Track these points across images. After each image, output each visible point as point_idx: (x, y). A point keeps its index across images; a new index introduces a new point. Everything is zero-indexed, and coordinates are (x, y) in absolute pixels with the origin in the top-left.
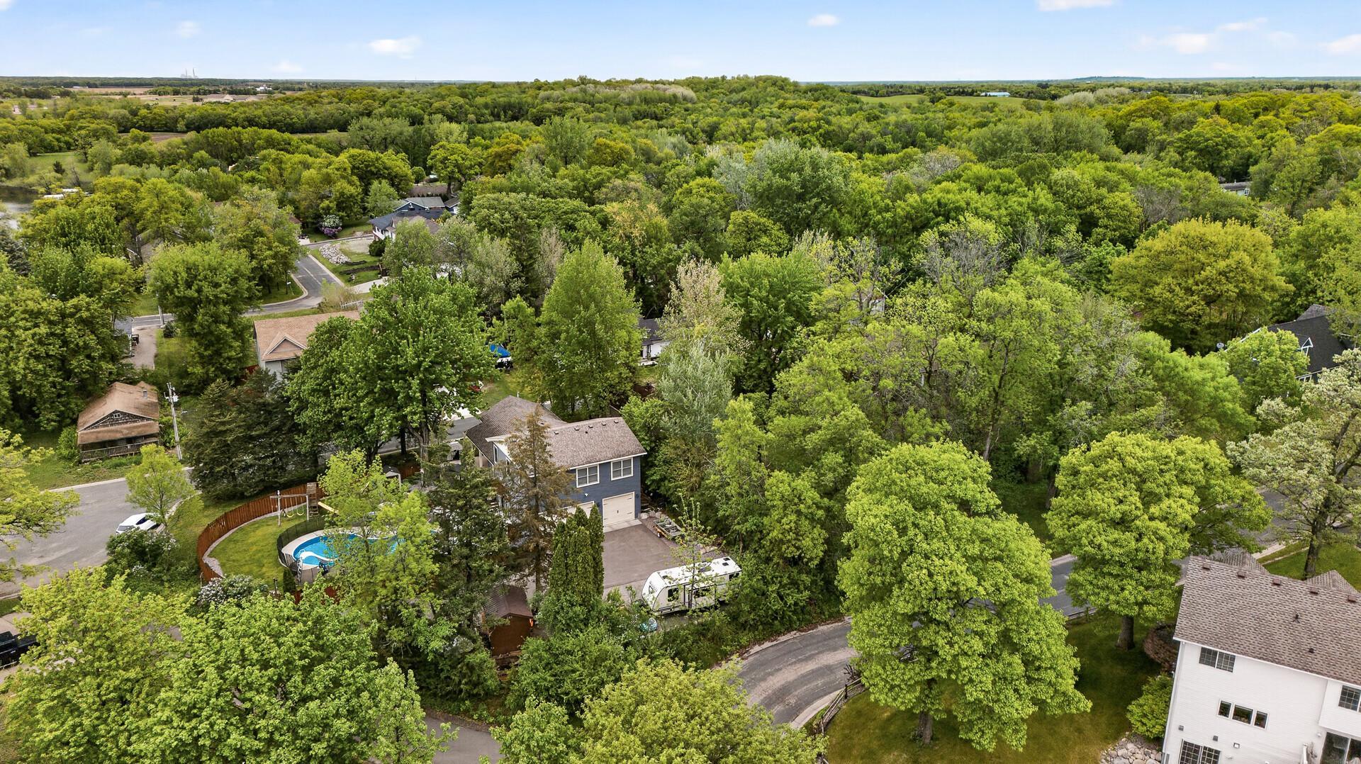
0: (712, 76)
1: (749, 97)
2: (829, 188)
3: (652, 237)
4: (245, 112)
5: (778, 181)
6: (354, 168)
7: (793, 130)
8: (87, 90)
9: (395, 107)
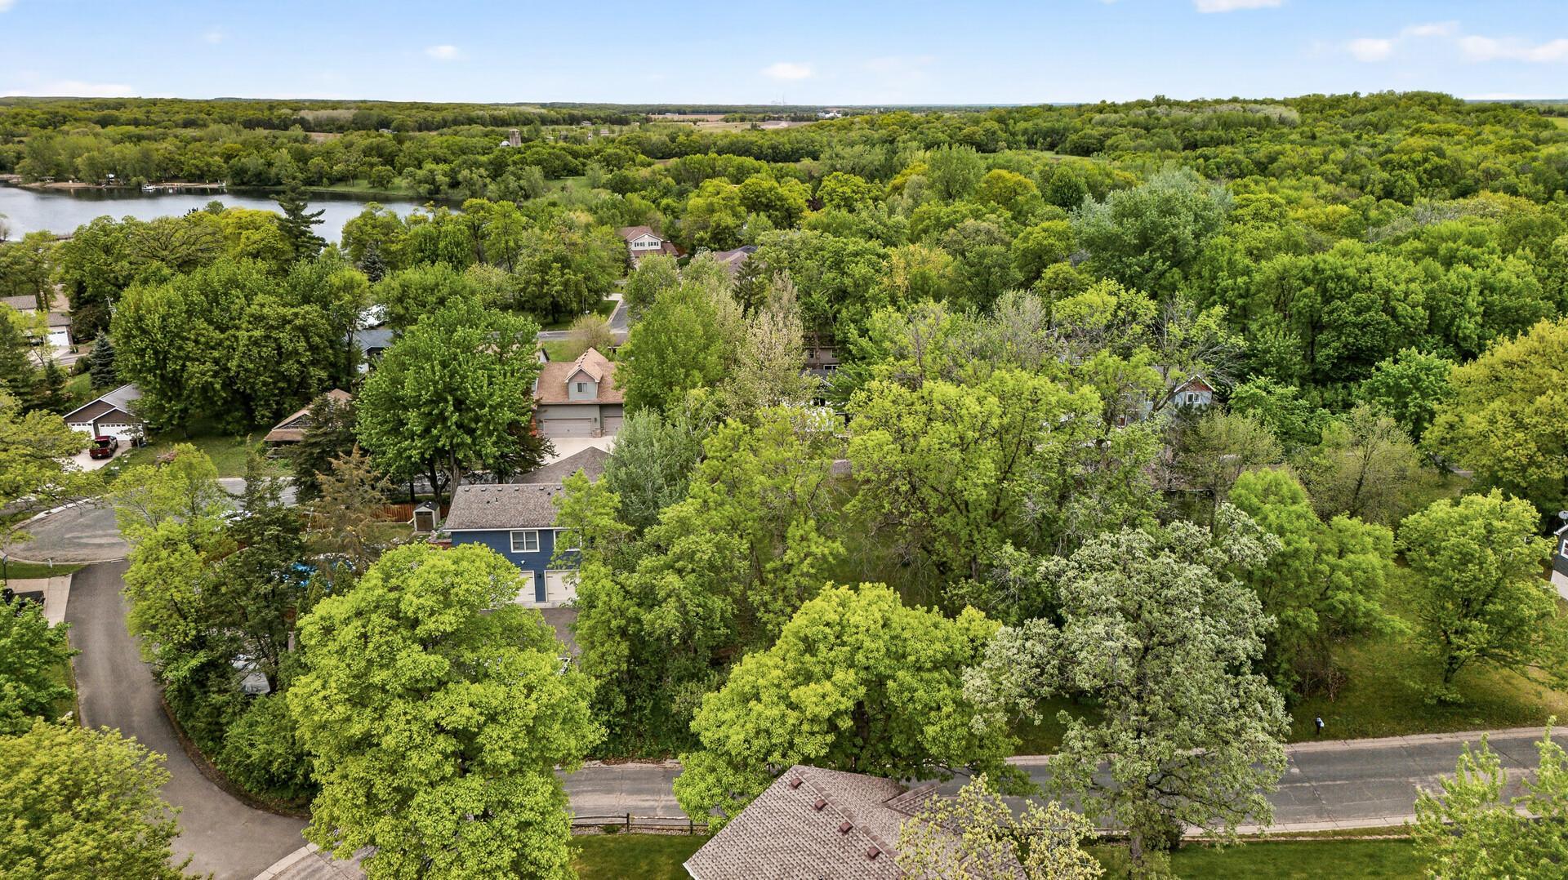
0: (1339, 92)
1: (1375, 120)
2: (1174, 240)
8: (676, 117)
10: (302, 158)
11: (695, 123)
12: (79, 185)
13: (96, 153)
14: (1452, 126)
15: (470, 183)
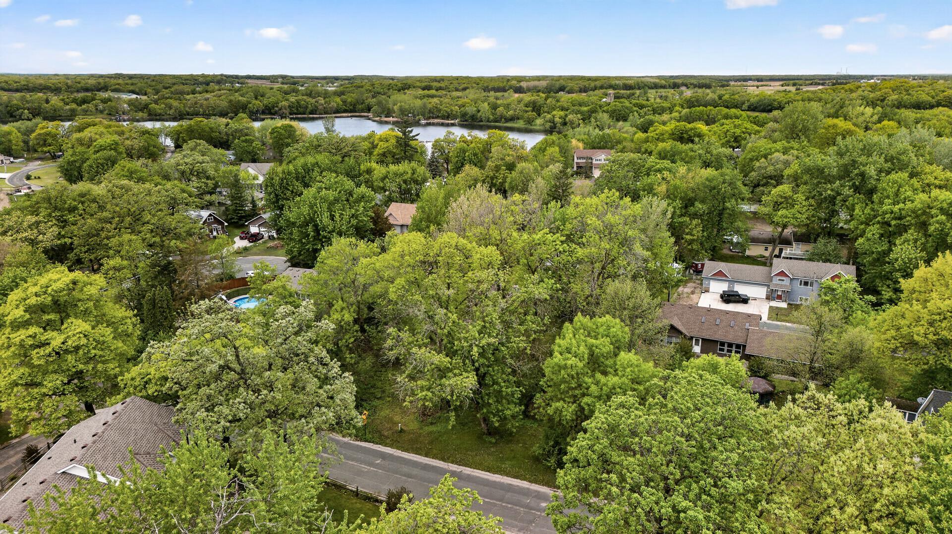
10: (494, 107)
11: (758, 87)
12: (395, 119)
13: (403, 104)
15: (572, 123)
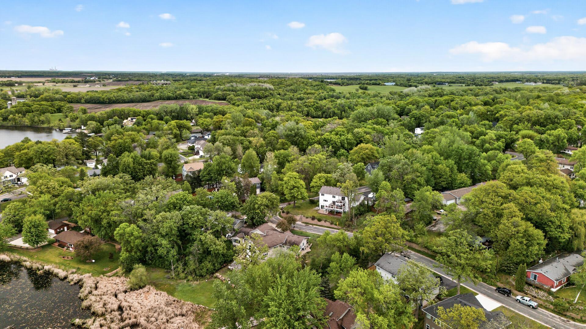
1: (293, 89)
2: (301, 134)
3: (262, 146)
4: (106, 96)
5: (290, 133)
6: (177, 125)
7: (306, 106)
9: (162, 93)
14: (313, 91)
